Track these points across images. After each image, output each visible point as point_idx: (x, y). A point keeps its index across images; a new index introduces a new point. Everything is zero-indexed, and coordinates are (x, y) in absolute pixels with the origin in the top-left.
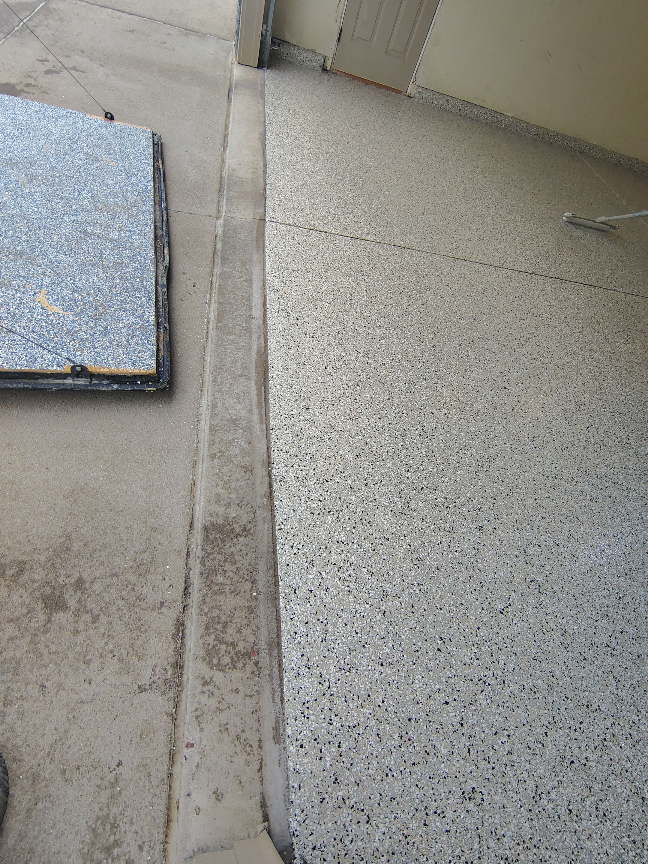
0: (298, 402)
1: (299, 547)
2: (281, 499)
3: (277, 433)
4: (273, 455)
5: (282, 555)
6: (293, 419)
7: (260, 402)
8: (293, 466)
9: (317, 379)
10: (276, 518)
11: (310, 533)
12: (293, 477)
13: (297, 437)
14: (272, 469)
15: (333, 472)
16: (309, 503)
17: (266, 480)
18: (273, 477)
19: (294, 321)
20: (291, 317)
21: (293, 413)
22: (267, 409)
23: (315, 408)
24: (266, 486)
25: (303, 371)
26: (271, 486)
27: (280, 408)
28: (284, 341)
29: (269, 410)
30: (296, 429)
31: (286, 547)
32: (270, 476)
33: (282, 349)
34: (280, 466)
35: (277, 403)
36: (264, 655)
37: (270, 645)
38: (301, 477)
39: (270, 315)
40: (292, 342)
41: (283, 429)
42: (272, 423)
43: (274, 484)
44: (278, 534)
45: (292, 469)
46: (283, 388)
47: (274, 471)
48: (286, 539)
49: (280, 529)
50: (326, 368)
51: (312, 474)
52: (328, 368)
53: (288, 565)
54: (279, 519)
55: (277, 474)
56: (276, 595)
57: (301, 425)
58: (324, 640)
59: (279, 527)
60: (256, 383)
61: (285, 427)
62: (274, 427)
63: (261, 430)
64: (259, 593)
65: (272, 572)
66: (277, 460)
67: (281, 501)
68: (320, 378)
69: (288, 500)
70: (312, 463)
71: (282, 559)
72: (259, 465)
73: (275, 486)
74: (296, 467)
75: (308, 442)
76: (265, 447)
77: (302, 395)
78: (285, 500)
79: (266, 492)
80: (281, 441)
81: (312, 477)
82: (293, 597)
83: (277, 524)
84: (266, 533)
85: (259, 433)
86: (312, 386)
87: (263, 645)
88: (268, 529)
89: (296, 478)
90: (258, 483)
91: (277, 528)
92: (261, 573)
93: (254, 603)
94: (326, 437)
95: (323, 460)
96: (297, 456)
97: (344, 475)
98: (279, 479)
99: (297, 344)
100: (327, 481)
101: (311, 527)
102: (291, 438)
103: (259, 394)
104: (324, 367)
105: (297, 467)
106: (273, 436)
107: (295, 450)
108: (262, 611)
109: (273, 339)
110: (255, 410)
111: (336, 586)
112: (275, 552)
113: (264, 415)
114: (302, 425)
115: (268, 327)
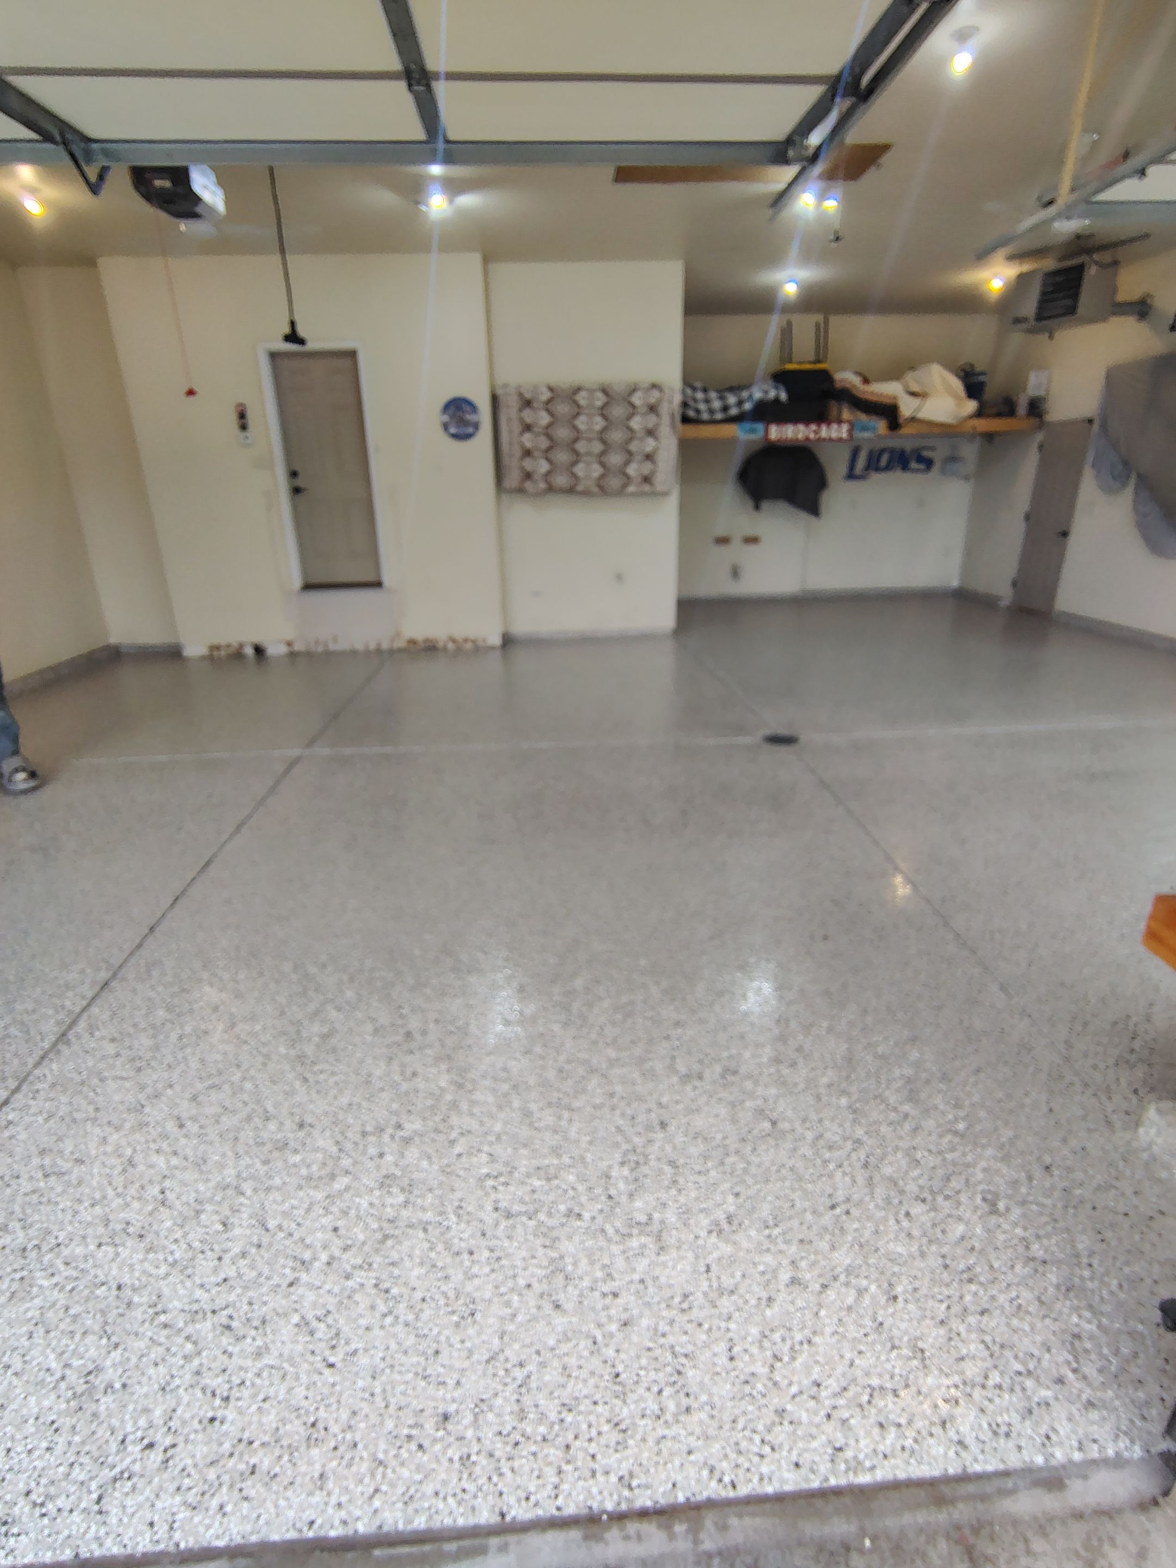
0: (426, 1444)
1: (758, 1442)
2: (670, 1485)
3: (512, 1500)
4: (570, 1510)
5: (783, 1481)
6: (474, 1458)
7: (420, 1562)
8: (593, 1457)
9: (364, 1390)
10: (713, 1496)
11: (727, 1417)
12: (618, 1455)
13: (520, 1447)
14: (605, 1512)
15: (596, 1363)
16: (669, 1417)
17: (632, 1527)
18: (624, 1507)
19: (156, 1457)
20: (137, 1468)
21: (456, 1458)
22: (446, 1534)
23: (443, 1399)
24: (649, 1528)
25: (335, 1429)
26: (643, 1514)
27: (441, 1495)
28: (224, 1489)
29: (450, 1529)
30: (501, 1450)
31: (765, 1469)
32: (619, 1517)
33: (252, 1493)
34: (595, 1490)
35: (426, 1505)
36: (956, 1516)
37: (940, 1501)
38: (614, 1437)
39: (109, 1542)
40: (231, 1463)
41: (500, 1486)
42: (485, 1516)
43: (638, 1504)
44: (744, 1490)
45: (599, 1457)
46: (384, 1488)
47: (609, 1506)
48: (748, 1470)
49: (734, 1487)
50: (331, 1366)
51: (607, 1407)
52: (332, 1360)
53: (797, 1465)
54: (713, 1490)
55: (615, 1497)
56: (857, 1492)
57: (490, 1435)
58: (895, 1393)
59: (730, 1487)
61: (495, 1479)
62: (497, 1510)
63: (503, 1549)
64: (863, 1533)
65: (819, 1503)
66: (581, 1497)
67: (674, 1485)
68: (361, 1383)
69: (669, 1465)
70: (582, 1408)
71: (790, 1481)
72: (597, 1548)
73: (644, 1500)
74: (593, 1448)
75: (531, 1416)
76: (551, 1535)
77: (406, 1431)
78: (672, 1474)
79: (659, 1526)
80: (532, 1489)
81: (612, 1409)
82: (849, 1454)
83: (723, 1494)
84: (748, 1521)
85: (512, 1557)
86: (383, 1405)
87: (941, 1517)
88: (740, 1516)
89: (619, 1447)
90: (637, 1550)
91: (731, 1494)
92: (827, 1530)
93: (884, 1545)
94: (519, 1374)
95: (572, 1381)
96: (568, 1446)
97: (599, 1338)
98: (626, 1493)
99: (242, 1446)
100: (617, 1375)
101: (714, 1412)
102: (524, 1461)
103: (397, 1565)
104: (327, 1372)
105: (593, 1444)
106: (519, 1512)
107: (552, 1451)
108: (892, 1523)
109: (208, 1527)
111: (807, 1369)
112: (780, 1498)
113: (461, 1543)
114: (488, 1434)
115: (161, 1547)
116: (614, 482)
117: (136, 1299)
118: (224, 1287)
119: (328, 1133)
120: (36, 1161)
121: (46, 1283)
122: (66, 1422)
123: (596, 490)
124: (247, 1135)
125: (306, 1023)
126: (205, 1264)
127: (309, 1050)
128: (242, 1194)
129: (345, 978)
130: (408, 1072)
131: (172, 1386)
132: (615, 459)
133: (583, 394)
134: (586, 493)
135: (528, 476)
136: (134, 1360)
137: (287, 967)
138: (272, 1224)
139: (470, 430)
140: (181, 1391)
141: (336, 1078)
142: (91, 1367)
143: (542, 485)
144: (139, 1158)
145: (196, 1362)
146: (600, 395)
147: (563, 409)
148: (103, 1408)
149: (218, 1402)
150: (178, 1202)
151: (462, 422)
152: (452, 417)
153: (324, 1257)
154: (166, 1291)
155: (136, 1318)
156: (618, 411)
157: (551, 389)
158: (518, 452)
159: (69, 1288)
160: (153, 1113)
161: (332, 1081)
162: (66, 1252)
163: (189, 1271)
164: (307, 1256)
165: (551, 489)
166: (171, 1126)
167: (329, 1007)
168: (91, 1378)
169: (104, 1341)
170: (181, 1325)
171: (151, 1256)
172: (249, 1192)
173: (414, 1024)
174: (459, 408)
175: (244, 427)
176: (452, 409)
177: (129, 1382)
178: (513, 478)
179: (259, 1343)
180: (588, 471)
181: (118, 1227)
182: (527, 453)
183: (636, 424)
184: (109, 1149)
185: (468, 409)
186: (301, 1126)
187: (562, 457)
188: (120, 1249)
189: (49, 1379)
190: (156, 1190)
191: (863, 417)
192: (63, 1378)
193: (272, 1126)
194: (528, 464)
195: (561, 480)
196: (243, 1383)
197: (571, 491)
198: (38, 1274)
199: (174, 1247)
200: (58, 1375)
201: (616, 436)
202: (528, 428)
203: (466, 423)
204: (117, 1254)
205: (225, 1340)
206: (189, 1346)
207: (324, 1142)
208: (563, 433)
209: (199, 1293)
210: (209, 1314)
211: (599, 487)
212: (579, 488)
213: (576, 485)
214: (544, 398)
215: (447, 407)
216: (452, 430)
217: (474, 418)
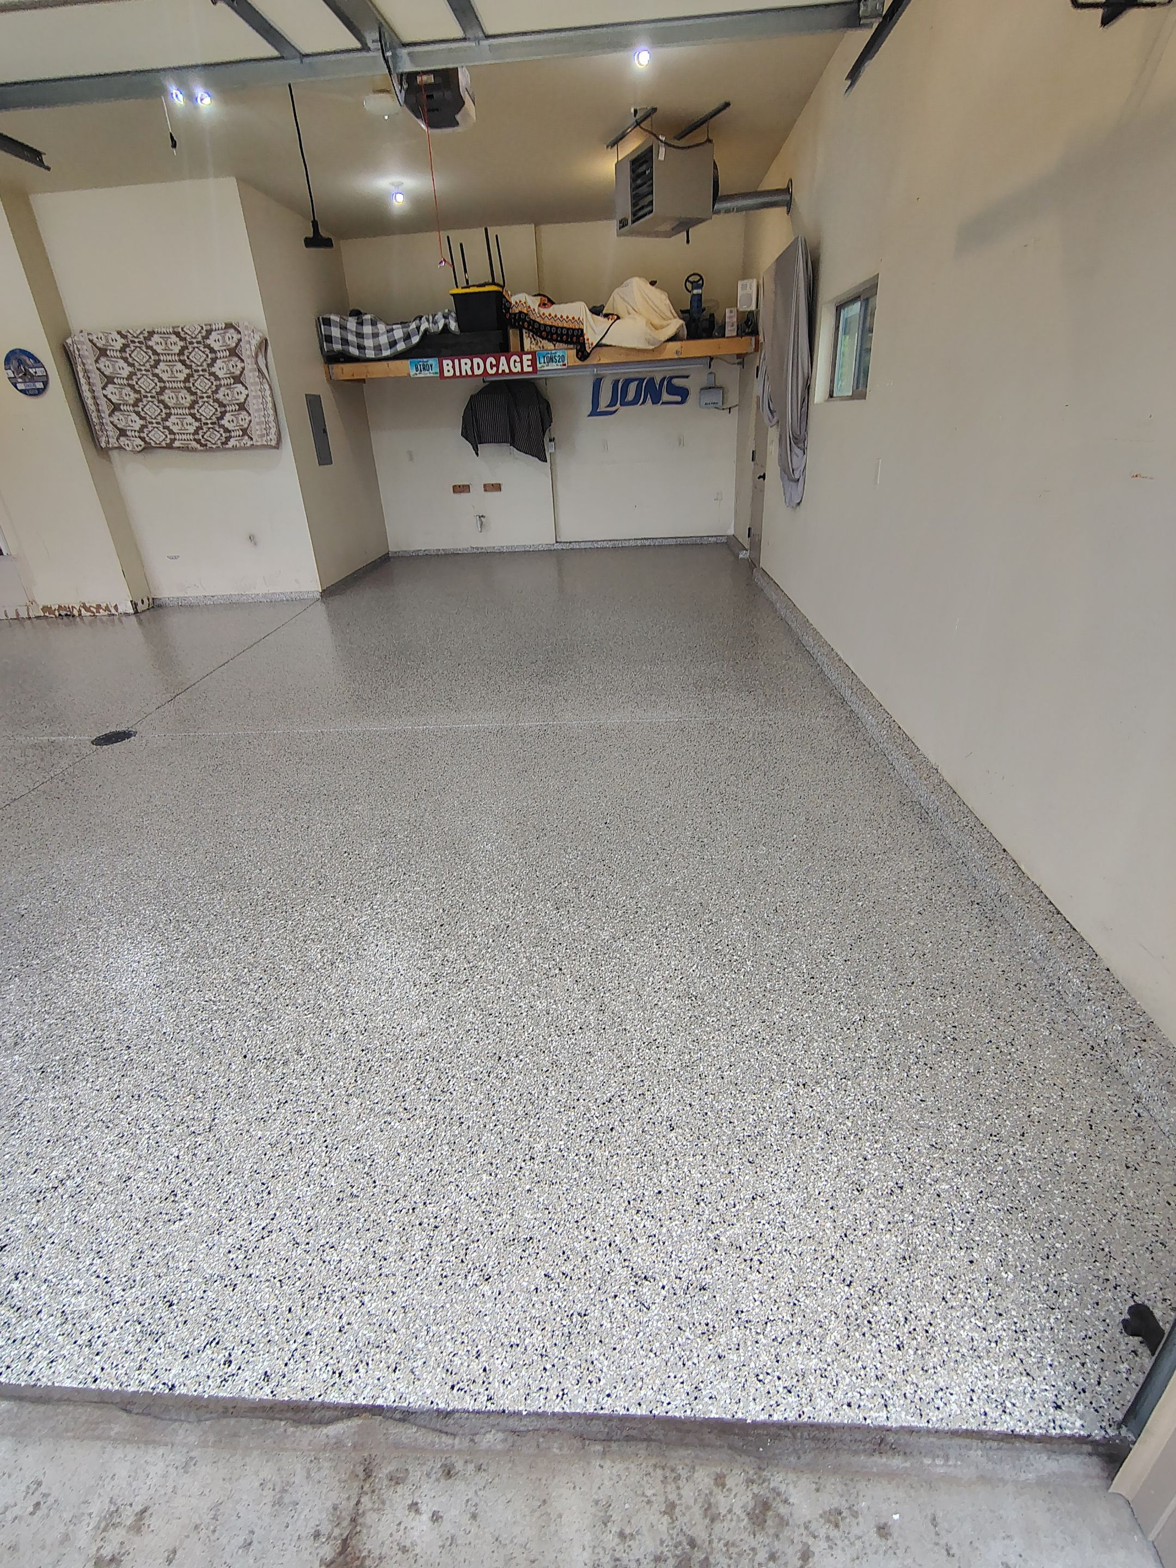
116: (213, 437)
123: (193, 444)
132: (207, 411)
133: (157, 338)
134: (184, 449)
135: (123, 433)
139: (41, 385)
143: (140, 443)
146: (174, 338)
147: (140, 356)
151: (30, 377)
152: (17, 370)
156: (198, 357)
158: (105, 408)
165: (148, 448)
174: (21, 362)
176: (15, 363)
178: (109, 437)
180: (182, 425)
182: (116, 408)
183: (219, 369)
185: (31, 361)
187: (152, 410)
191: (548, 345)
194: (119, 420)
195: (157, 436)
197: (170, 446)
201: (202, 385)
202: (110, 380)
203: (34, 378)
208: (146, 384)
211: (198, 441)
212: (177, 444)
213: (173, 440)
214: (118, 346)
215: (8, 360)
216: (21, 386)
217: (40, 372)
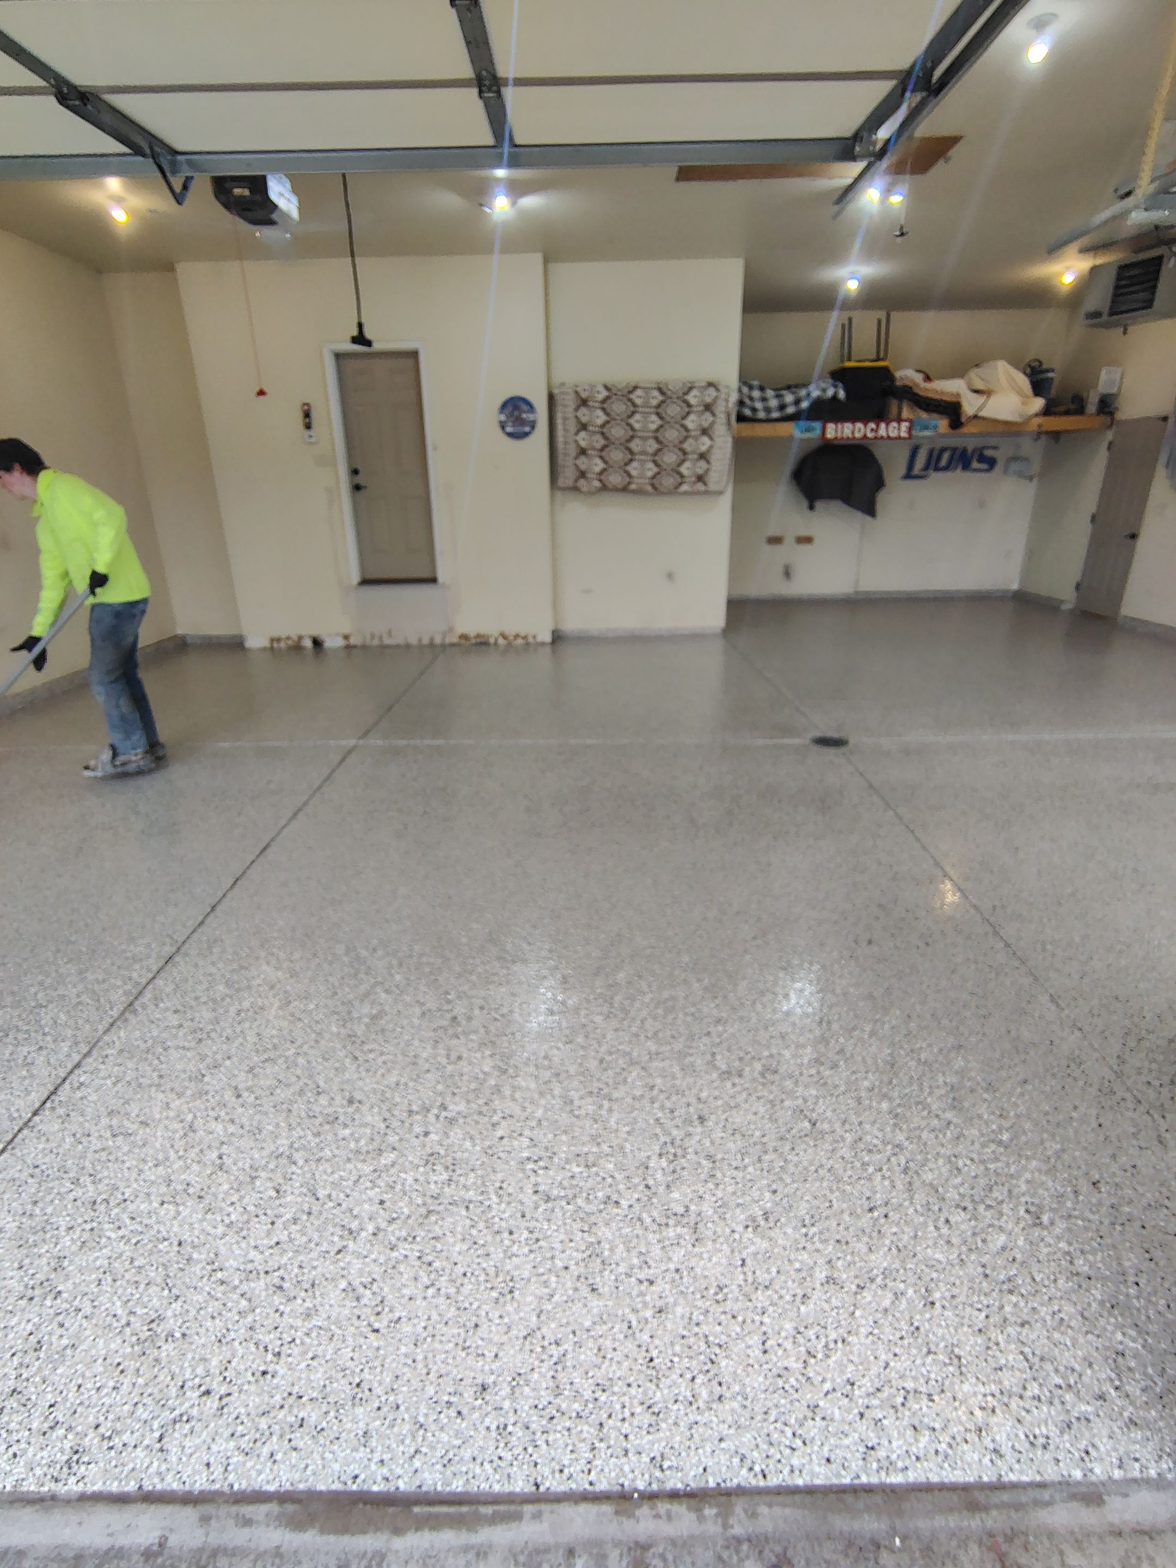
0: (465, 1411)
1: (789, 1434)
2: (701, 1470)
3: (547, 1472)
4: (602, 1486)
5: (813, 1474)
6: (510, 1428)
7: (457, 1522)
8: (626, 1436)
9: (406, 1356)
10: (743, 1484)
11: (759, 1408)
12: (650, 1437)
13: (555, 1421)
14: (636, 1490)
15: (630, 1346)
16: (701, 1404)
17: (663, 1507)
18: (655, 1487)
19: (212, 1404)
20: (195, 1412)
21: (493, 1427)
22: (482, 1499)
23: (481, 1370)
24: (679, 1509)
25: (378, 1390)
26: (674, 1495)
27: (479, 1461)
28: (275, 1438)
29: (488, 1494)
30: (537, 1423)
31: (795, 1462)
32: (650, 1497)
33: (301, 1444)
34: (626, 1468)
35: (464, 1469)
36: (989, 1523)
37: (974, 1507)
38: (647, 1419)
39: (169, 1478)
40: (281, 1414)
41: (535, 1457)
42: (520, 1485)
43: (669, 1485)
44: (773, 1481)
45: (631, 1437)
46: (424, 1450)
47: (641, 1485)
48: (779, 1461)
49: (764, 1476)
50: (377, 1331)
51: (640, 1390)
52: (376, 1326)
53: (828, 1460)
54: (743, 1478)
55: (647, 1476)
56: (888, 1491)
57: (526, 1408)
58: (930, 1397)
59: (760, 1476)
60: (398, 1531)
61: (530, 1450)
62: (532, 1480)
63: (537, 1516)
64: (893, 1532)
65: (849, 1498)
66: (613, 1474)
67: (705, 1470)
68: (403, 1349)
69: (701, 1451)
70: (616, 1389)
71: (821, 1476)
72: (628, 1524)
73: (674, 1482)
74: (626, 1428)
75: (566, 1393)
76: (583, 1508)
77: (446, 1398)
78: (703, 1459)
79: (689, 1508)
80: (566, 1462)
81: (645, 1393)
82: (882, 1453)
83: (754, 1482)
84: (777, 1510)
85: (546, 1525)
86: (424, 1371)
87: (974, 1523)
88: (770, 1506)
89: (651, 1430)
90: (667, 1529)
91: (762, 1483)
92: (856, 1525)
93: (915, 1545)
94: (556, 1352)
95: (607, 1363)
96: (601, 1424)
97: (634, 1323)
98: (658, 1473)
99: (291, 1400)
100: (651, 1360)
101: (748, 1403)
102: (558, 1435)
103: (435, 1523)
104: (372, 1336)
105: (626, 1425)
106: (553, 1484)
107: (586, 1428)
108: (923, 1525)
109: (260, 1472)
110: (485, 1535)
111: (842, 1368)
112: (810, 1491)
113: (496, 1508)
114: (524, 1406)
115: (217, 1486)
116: (668, 481)
117: (195, 1256)
118: (276, 1250)
119: (376, 1110)
120: (105, 1121)
121: (113, 1235)
122: (131, 1365)
123: (649, 488)
124: (300, 1107)
125: (356, 1003)
126: (259, 1228)
127: (360, 1030)
128: (295, 1163)
129: (395, 962)
130: (454, 1056)
131: (228, 1339)
132: (670, 458)
133: (639, 392)
134: (640, 492)
135: (583, 474)
136: (193, 1312)
137: (340, 949)
138: (321, 1193)
139: (527, 429)
140: (236, 1343)
141: (384, 1058)
142: (154, 1316)
143: (597, 484)
144: (199, 1123)
145: (250, 1318)
146: (656, 393)
147: (619, 407)
148: (164, 1354)
149: (270, 1357)
150: (234, 1168)
151: (519, 421)
152: (510, 415)
153: (371, 1228)
154: (223, 1250)
155: (195, 1273)
156: (673, 410)
157: (607, 388)
158: (573, 451)
159: (134, 1241)
160: (213, 1082)
161: (380, 1060)
162: (132, 1207)
163: (244, 1233)
164: (354, 1225)
165: (604, 488)
166: (229, 1095)
167: (379, 989)
168: (154, 1325)
169: (166, 1292)
170: (237, 1282)
171: (209, 1216)
172: (301, 1162)
173: (460, 1009)
174: (516, 408)
175: (308, 426)
176: (510, 408)
177: (188, 1332)
178: (567, 476)
179: (308, 1304)
180: (642, 470)
181: (180, 1187)
182: (583, 452)
183: (691, 422)
184: (172, 1114)
185: (525, 407)
186: (351, 1102)
187: (617, 456)
188: (181, 1208)
189: (115, 1325)
190: (215, 1155)
191: (924, 415)
192: (128, 1324)
193: (323, 1100)
194: (583, 463)
195: (615, 479)
196: (294, 1340)
197: (625, 489)
198: (106, 1226)
199: (231, 1209)
200: (123, 1322)
201: (671, 435)
202: (584, 427)
203: (523, 422)
204: (178, 1213)
205: (277, 1299)
206: (244, 1303)
207: (373, 1118)
208: (618, 432)
209: (253, 1254)
210: (262, 1275)
211: (653, 485)
212: (633, 487)
213: (629, 483)
214: (600, 397)
215: (504, 406)
216: (509, 429)
217: (531, 417)
